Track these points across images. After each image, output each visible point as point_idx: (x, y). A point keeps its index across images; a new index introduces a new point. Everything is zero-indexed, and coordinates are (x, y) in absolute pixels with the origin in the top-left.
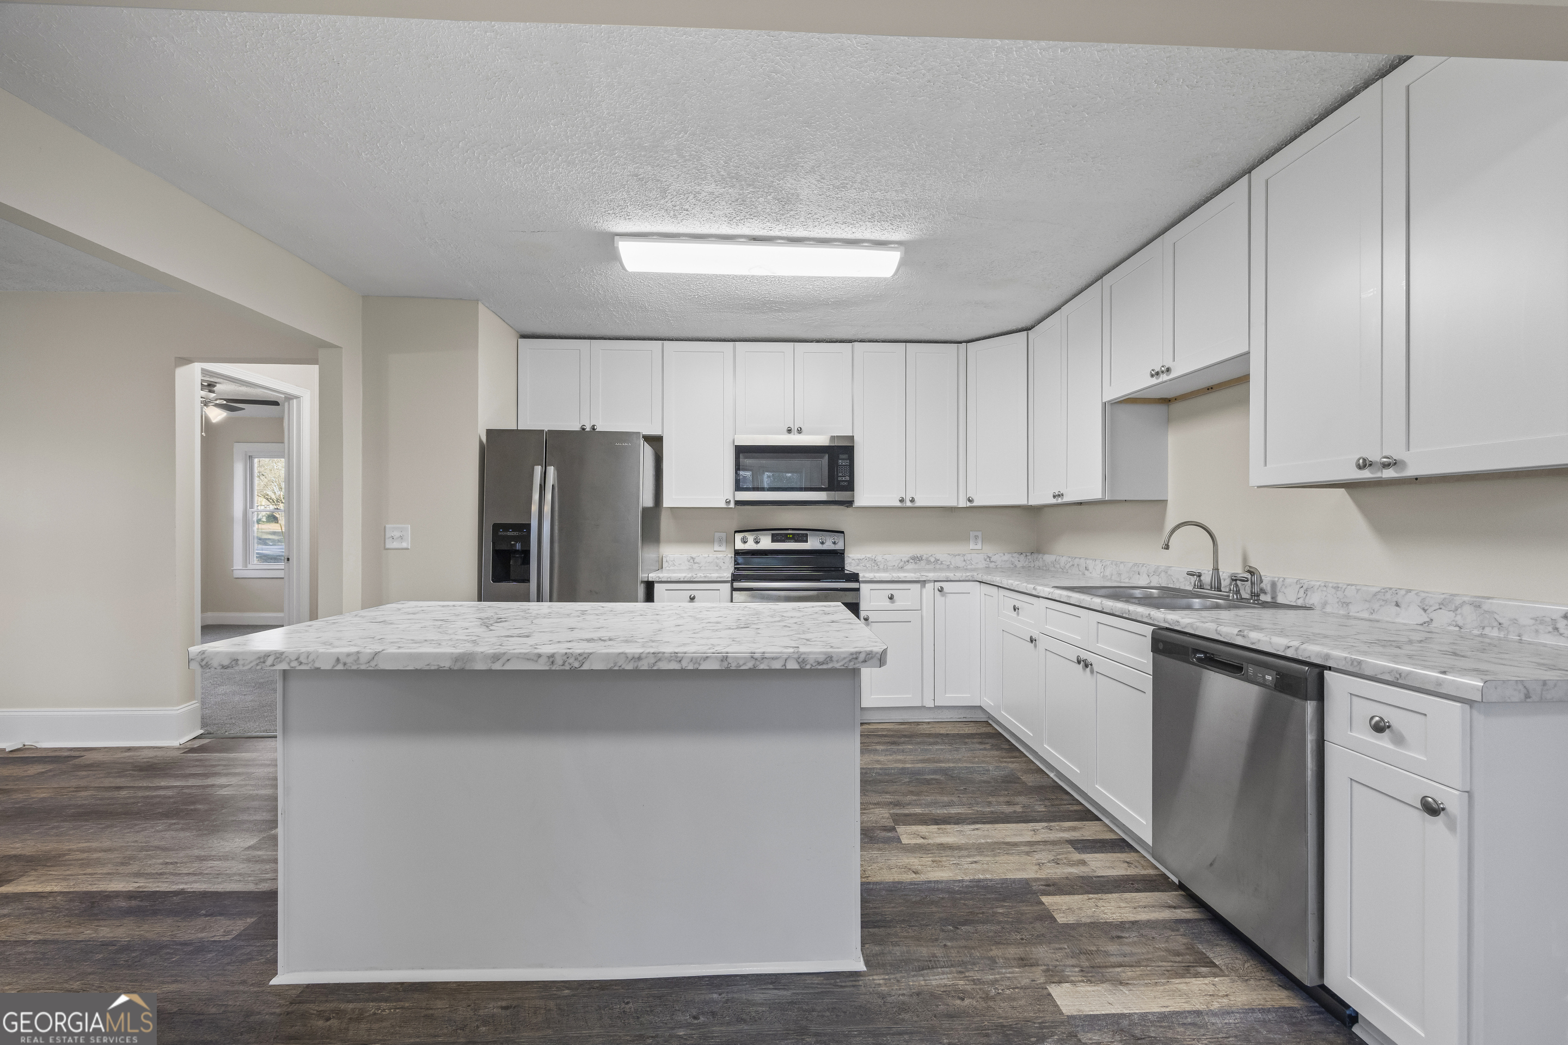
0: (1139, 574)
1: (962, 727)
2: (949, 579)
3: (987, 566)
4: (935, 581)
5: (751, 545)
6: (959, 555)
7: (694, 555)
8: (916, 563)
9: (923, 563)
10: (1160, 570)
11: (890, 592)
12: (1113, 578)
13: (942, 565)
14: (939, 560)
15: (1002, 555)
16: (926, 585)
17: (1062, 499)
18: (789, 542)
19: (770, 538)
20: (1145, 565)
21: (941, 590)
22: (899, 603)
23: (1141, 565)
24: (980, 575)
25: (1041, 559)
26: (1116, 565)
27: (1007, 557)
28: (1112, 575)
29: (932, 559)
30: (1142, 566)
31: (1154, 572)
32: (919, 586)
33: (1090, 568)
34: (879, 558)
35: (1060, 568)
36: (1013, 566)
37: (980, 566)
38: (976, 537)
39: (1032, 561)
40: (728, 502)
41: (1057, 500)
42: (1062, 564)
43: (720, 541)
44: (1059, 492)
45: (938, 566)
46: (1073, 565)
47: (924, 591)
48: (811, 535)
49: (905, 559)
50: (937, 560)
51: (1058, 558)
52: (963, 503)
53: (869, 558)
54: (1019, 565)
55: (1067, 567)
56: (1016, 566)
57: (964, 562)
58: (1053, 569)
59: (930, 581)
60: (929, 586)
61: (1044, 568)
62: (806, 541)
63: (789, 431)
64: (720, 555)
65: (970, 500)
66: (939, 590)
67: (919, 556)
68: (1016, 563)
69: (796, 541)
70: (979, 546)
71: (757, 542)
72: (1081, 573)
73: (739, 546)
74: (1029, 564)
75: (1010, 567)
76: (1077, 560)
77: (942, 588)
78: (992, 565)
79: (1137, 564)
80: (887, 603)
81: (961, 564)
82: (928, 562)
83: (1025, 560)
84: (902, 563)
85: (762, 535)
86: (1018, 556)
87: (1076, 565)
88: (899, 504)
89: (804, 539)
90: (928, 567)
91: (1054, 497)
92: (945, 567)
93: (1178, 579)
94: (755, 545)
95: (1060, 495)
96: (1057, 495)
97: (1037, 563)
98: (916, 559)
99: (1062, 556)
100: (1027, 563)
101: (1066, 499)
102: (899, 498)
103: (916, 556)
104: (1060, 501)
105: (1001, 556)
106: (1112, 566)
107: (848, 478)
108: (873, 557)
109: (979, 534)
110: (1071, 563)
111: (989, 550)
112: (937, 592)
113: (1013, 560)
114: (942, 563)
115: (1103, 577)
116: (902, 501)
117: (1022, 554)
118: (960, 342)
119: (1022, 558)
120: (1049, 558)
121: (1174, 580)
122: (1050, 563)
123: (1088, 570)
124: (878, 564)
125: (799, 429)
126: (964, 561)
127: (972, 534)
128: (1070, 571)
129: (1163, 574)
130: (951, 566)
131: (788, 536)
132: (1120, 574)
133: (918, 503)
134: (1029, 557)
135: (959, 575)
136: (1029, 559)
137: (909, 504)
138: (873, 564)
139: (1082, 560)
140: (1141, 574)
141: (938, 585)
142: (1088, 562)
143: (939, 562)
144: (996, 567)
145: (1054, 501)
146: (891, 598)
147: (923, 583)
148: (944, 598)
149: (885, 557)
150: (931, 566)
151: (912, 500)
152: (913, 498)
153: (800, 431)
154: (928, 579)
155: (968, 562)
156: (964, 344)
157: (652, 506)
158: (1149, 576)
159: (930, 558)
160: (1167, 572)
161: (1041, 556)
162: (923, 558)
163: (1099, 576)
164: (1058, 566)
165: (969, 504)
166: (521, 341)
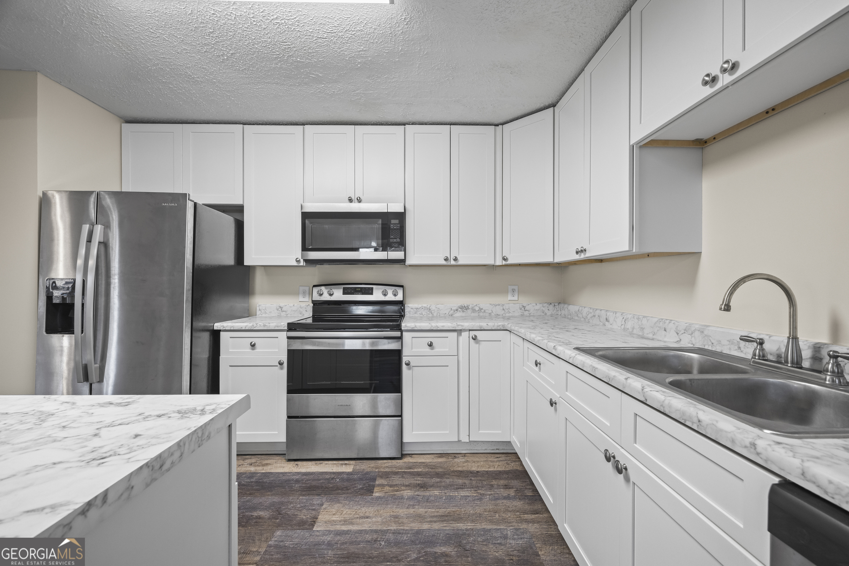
0: (665, 330)
1: (494, 462)
2: (482, 329)
3: (522, 314)
4: (470, 330)
5: (326, 297)
6: (499, 305)
7: (282, 305)
8: (463, 311)
9: (469, 311)
10: (693, 329)
11: (429, 340)
12: (635, 332)
13: (485, 313)
14: (482, 309)
15: (535, 304)
16: (462, 333)
17: (585, 254)
18: (357, 294)
19: (341, 291)
20: (673, 322)
21: (475, 338)
22: (437, 350)
23: (668, 321)
24: (509, 325)
25: (566, 309)
26: (638, 319)
27: (538, 306)
28: (633, 328)
29: (477, 309)
30: (669, 323)
31: (685, 330)
32: (455, 334)
33: (611, 319)
34: (433, 308)
35: (583, 317)
36: (543, 314)
37: (516, 314)
38: (513, 291)
39: (559, 310)
40: (298, 261)
41: (580, 256)
42: (584, 314)
43: (304, 293)
44: (582, 247)
45: (481, 314)
46: (594, 316)
47: (461, 338)
48: (376, 289)
49: (455, 308)
50: (481, 309)
51: (580, 309)
52: (499, 262)
53: (425, 307)
54: (549, 313)
55: (589, 317)
56: (546, 314)
57: (503, 311)
58: (576, 318)
59: (465, 330)
60: (465, 335)
61: (569, 316)
62: (372, 294)
63: (351, 200)
64: (303, 305)
65: (505, 259)
66: (473, 338)
67: (466, 305)
68: (546, 311)
69: (363, 294)
70: (516, 298)
71: (331, 295)
72: (601, 324)
73: (316, 297)
74: (557, 312)
75: (540, 316)
76: (598, 311)
77: (476, 336)
78: (526, 313)
79: (662, 319)
80: (427, 349)
81: (501, 312)
82: (474, 311)
83: (553, 309)
84: (452, 311)
85: (334, 288)
86: (547, 306)
87: (597, 316)
88: (444, 263)
89: (370, 292)
90: (473, 314)
91: (577, 253)
92: (487, 315)
93: (719, 342)
94: (329, 297)
95: (583, 251)
96: (579, 251)
97: (563, 312)
98: (464, 308)
99: (585, 307)
100: (555, 312)
101: (589, 254)
102: (443, 257)
103: (463, 305)
104: (582, 256)
105: (534, 306)
106: (633, 319)
107: (398, 240)
108: (428, 307)
109: (516, 288)
110: (593, 314)
111: (524, 300)
112: (472, 341)
113: (543, 309)
114: (485, 312)
115: (625, 329)
116: (446, 259)
117: (551, 304)
118: (497, 125)
119: (551, 307)
120: (573, 308)
121: (713, 341)
122: (574, 313)
123: (608, 321)
124: (433, 312)
125: (358, 198)
126: (503, 309)
127: (510, 288)
128: (591, 321)
129: (697, 334)
130: (493, 314)
131: (357, 289)
132: (642, 329)
133: (461, 262)
134: (557, 307)
135: (491, 324)
136: (557, 308)
137: (453, 262)
138: (428, 312)
139: (603, 312)
140: (668, 330)
141: (472, 333)
142: (608, 314)
143: (483, 311)
144: (530, 316)
145: (577, 257)
146: (431, 345)
147: (459, 332)
148: (478, 345)
149: (438, 306)
150: (476, 314)
151: (456, 259)
152: (456, 257)
153: (359, 201)
154: (464, 329)
155: (506, 311)
156: (500, 126)
157: (233, 264)
158: (678, 334)
159: (475, 307)
160: (703, 332)
161: (566, 306)
162: (470, 307)
163: (620, 328)
164: (580, 316)
165: (504, 263)
166: (125, 126)
